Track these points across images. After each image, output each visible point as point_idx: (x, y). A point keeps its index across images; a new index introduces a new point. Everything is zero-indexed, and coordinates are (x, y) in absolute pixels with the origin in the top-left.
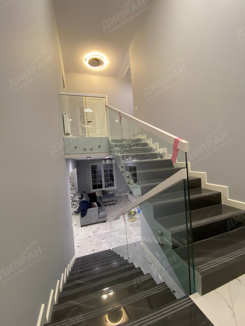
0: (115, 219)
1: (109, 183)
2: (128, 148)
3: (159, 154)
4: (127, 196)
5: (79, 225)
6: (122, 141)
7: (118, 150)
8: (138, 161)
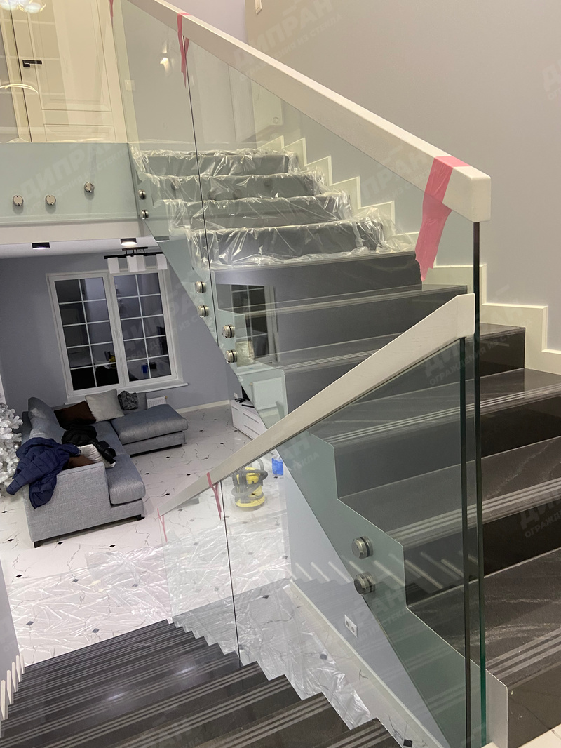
0: (180, 508)
1: (148, 358)
2: (227, 202)
3: (362, 230)
4: (227, 412)
5: (26, 537)
6: (195, 168)
7: (178, 211)
8: (270, 260)
